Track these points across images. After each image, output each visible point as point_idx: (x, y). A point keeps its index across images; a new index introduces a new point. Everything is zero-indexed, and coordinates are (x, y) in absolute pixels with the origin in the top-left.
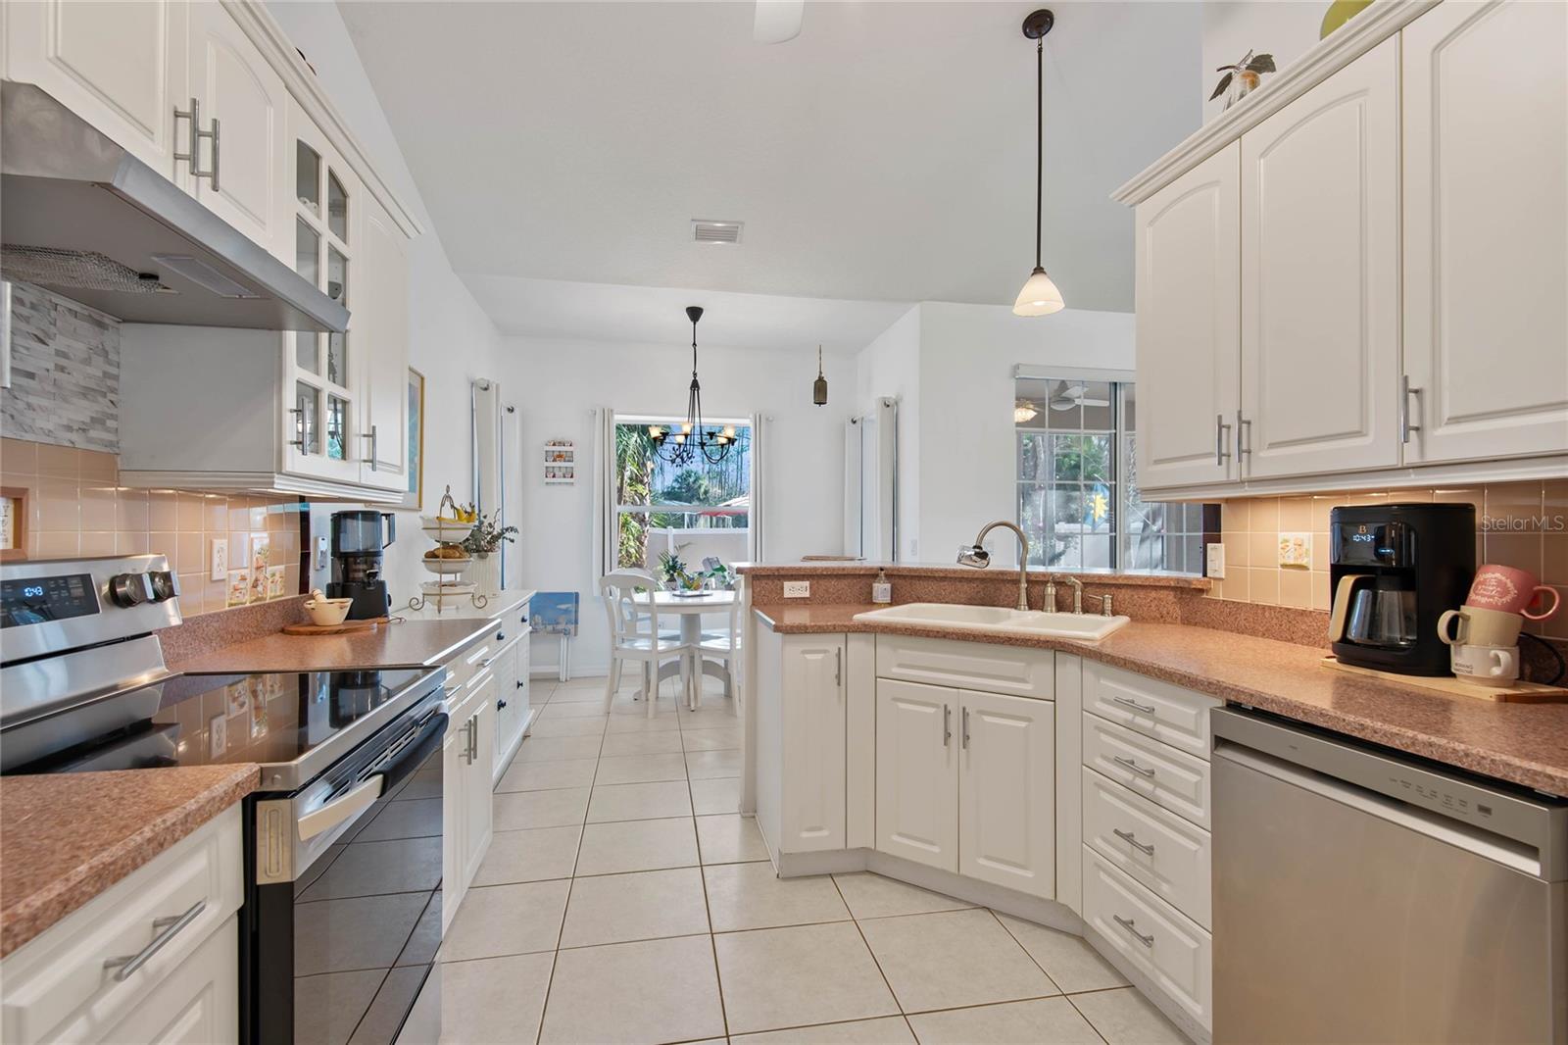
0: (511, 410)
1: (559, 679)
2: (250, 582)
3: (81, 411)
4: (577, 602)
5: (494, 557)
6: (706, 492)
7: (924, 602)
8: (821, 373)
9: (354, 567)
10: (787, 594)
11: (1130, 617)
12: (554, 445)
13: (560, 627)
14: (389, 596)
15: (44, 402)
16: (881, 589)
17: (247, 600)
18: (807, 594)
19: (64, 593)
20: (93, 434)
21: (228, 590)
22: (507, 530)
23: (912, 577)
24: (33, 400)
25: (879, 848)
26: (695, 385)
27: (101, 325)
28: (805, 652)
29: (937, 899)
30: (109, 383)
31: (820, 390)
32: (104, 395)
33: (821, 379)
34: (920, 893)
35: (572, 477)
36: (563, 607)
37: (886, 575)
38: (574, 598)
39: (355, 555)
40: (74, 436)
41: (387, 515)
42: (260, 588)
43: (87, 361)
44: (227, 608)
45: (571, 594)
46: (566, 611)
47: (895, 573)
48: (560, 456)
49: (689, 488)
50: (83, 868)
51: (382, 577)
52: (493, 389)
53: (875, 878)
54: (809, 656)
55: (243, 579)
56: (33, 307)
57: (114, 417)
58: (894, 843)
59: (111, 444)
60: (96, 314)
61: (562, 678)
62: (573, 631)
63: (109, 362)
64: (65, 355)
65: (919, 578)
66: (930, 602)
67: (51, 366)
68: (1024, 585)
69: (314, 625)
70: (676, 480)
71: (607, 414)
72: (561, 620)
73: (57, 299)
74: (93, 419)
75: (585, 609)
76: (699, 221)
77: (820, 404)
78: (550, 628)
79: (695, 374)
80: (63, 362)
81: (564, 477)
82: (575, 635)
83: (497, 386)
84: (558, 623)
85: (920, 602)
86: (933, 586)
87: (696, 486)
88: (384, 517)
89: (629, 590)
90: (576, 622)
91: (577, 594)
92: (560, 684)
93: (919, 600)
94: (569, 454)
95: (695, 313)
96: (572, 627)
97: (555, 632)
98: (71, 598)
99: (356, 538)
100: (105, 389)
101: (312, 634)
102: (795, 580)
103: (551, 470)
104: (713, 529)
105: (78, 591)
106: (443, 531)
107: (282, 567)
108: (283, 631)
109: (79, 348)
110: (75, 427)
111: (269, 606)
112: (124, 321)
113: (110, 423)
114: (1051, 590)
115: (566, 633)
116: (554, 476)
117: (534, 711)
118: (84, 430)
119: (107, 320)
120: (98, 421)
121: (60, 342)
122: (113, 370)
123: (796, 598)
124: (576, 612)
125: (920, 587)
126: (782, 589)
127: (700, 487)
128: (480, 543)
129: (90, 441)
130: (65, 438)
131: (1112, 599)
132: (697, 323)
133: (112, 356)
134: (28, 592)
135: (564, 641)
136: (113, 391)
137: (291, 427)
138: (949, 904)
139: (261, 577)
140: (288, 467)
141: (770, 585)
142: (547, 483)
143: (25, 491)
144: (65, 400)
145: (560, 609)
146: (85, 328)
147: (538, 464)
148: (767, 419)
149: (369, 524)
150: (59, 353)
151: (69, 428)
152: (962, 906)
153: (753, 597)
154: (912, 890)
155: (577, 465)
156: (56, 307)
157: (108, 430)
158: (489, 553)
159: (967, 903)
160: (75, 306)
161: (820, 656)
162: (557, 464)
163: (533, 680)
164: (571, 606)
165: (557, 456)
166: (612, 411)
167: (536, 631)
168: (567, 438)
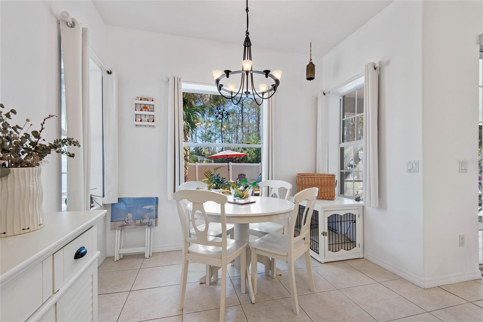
0: (109, 73)
1: (144, 256)
4: (157, 203)
6: (204, 153)
8: (311, 60)
12: (141, 100)
13: (145, 221)
31: (311, 69)
33: (311, 63)
35: (153, 121)
36: (148, 207)
38: (156, 201)
45: (153, 198)
46: (150, 210)
49: (198, 152)
61: (147, 255)
62: (154, 223)
70: (194, 149)
71: (176, 82)
72: (146, 216)
75: (162, 208)
78: (138, 222)
79: (247, 33)
81: (148, 121)
82: (156, 226)
84: (143, 219)
87: (201, 151)
90: (156, 217)
91: (157, 199)
92: (145, 260)
94: (151, 107)
96: (153, 221)
97: (142, 224)
103: (139, 116)
104: (208, 163)
115: (149, 225)
116: (141, 121)
124: (156, 210)
127: (202, 151)
135: (148, 230)
142: (136, 125)
145: (146, 209)
147: (130, 112)
155: (157, 114)
162: (143, 112)
163: (125, 257)
164: (153, 207)
165: (144, 108)
166: (180, 79)
167: (128, 224)
168: (150, 96)
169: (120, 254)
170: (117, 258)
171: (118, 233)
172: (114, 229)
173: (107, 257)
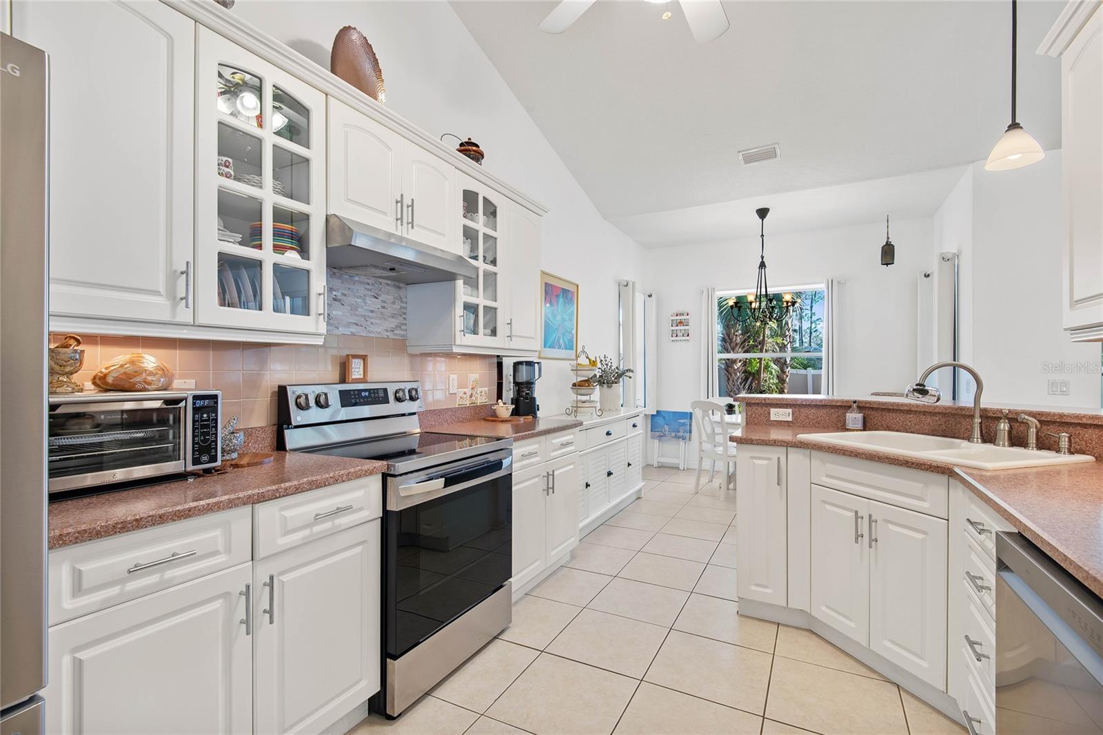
0: (650, 296)
1: (679, 468)
2: (469, 394)
3: (392, 323)
4: (691, 418)
5: (619, 388)
7: (892, 430)
8: (888, 238)
9: (522, 390)
10: (773, 418)
11: (1096, 458)
12: (677, 315)
13: (680, 434)
14: (538, 405)
15: (377, 321)
16: (854, 418)
17: (468, 403)
18: (790, 419)
19: (377, 395)
20: (396, 332)
21: (458, 398)
22: (627, 371)
23: (883, 409)
24: (373, 321)
25: (813, 614)
26: (762, 265)
27: (399, 288)
28: (753, 458)
29: (854, 664)
30: (403, 311)
31: (888, 254)
32: (401, 316)
33: (888, 243)
34: (843, 657)
35: (688, 336)
36: (682, 421)
37: (859, 407)
38: (689, 416)
39: (522, 383)
40: (388, 334)
41: (538, 363)
42: (473, 398)
43: (393, 303)
44: (457, 406)
45: (687, 413)
46: (684, 424)
47: (868, 405)
48: (681, 322)
50: (305, 480)
51: (535, 395)
52: (630, 285)
53: (814, 636)
54: (757, 462)
55: (465, 393)
56: (373, 285)
57: (405, 324)
58: (823, 612)
59: (404, 336)
60: (397, 284)
61: (681, 468)
62: (688, 437)
63: (402, 302)
64: (385, 302)
65: (889, 410)
66: (898, 431)
67: (380, 307)
68: (977, 420)
69: (497, 417)
71: (710, 292)
72: (680, 430)
73: (381, 280)
74: (396, 326)
75: (696, 423)
76: (743, 151)
77: (887, 264)
78: (673, 434)
79: (762, 257)
80: (384, 305)
81: (683, 336)
82: (690, 440)
83: (634, 283)
84: (679, 432)
85: (889, 430)
86: (900, 418)
88: (536, 364)
89: (708, 411)
90: (690, 432)
91: (691, 414)
92: (680, 472)
93: (889, 428)
94: (686, 321)
95: (763, 213)
96: (687, 435)
97: (677, 437)
98: (378, 397)
99: (523, 376)
100: (403, 313)
101: (493, 421)
102: (780, 407)
103: (675, 332)
105: (381, 394)
106: (578, 372)
107: (487, 389)
108: (485, 420)
109: (390, 298)
110: (389, 330)
111: (477, 406)
112: (408, 284)
113: (403, 327)
114: (1004, 426)
115: (684, 438)
116: (677, 336)
117: (644, 483)
118: (393, 331)
119: (402, 285)
120: (398, 327)
121: (383, 297)
122: (404, 305)
123: (781, 421)
124: (690, 425)
125: (889, 417)
126: (769, 414)
128: (609, 378)
129: (395, 335)
130: (385, 334)
131: (1070, 438)
132: (765, 220)
133: (404, 300)
134: (363, 394)
135: (682, 443)
136: (405, 314)
137: (459, 324)
138: (863, 671)
139: (474, 393)
140: (458, 342)
141: (760, 410)
142: (672, 341)
143: (366, 356)
144: (385, 319)
145: (680, 423)
146: (392, 290)
147: (667, 328)
148: (839, 282)
149: (528, 367)
150: (383, 301)
151: (387, 331)
152: (875, 676)
153: (747, 419)
154: (839, 653)
155: (691, 328)
156: (381, 283)
157: (402, 330)
158: (613, 385)
159: (882, 676)
160: (389, 282)
161: (765, 462)
162: (679, 328)
163: (662, 467)
164: (686, 421)
165: (679, 323)
166: (714, 289)
167: (665, 435)
168: (685, 310)
169: (658, 462)
170: (656, 464)
171: (656, 442)
172: (653, 437)
173: (648, 465)
